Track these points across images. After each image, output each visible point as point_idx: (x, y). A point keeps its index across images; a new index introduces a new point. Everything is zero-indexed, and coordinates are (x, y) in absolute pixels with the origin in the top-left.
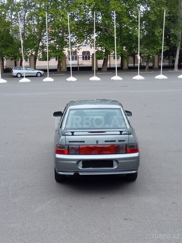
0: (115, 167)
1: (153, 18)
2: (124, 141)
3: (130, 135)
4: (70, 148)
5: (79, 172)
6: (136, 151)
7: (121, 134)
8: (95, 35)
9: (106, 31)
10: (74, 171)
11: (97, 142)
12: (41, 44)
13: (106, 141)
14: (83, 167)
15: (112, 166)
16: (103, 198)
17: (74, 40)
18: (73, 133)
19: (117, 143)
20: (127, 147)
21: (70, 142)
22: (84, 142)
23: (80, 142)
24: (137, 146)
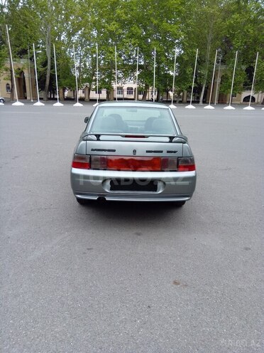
0: (160, 192)
1: (186, 58)
2: (175, 152)
3: (185, 143)
4: (92, 159)
5: (105, 195)
6: (192, 168)
7: (171, 142)
8: (138, 73)
9: (147, 69)
10: (98, 195)
11: (135, 151)
12: (94, 78)
13: (147, 152)
14: (111, 189)
15: (155, 189)
16: (139, 234)
17: (121, 75)
18: (98, 136)
19: (164, 154)
20: (180, 162)
21: (93, 150)
22: (114, 151)
23: (109, 151)
24: (193, 160)
